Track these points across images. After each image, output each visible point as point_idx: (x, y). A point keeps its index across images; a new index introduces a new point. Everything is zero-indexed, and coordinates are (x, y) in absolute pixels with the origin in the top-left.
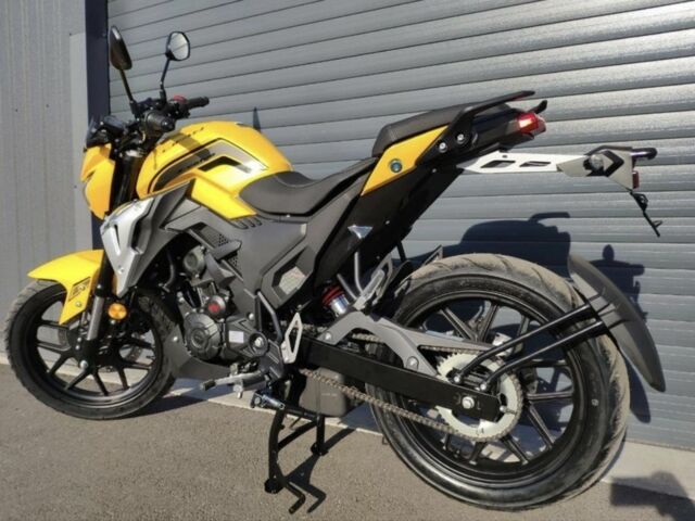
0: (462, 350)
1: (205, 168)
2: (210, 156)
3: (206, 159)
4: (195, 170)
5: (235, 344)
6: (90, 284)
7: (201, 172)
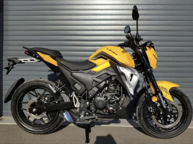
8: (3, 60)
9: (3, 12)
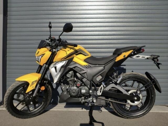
0: (133, 89)
1: (76, 55)
2: (78, 52)
3: (77, 53)
4: (74, 55)
5: (83, 93)
6: (37, 82)
7: (75, 56)
8: (7, 57)
9: (7, 17)
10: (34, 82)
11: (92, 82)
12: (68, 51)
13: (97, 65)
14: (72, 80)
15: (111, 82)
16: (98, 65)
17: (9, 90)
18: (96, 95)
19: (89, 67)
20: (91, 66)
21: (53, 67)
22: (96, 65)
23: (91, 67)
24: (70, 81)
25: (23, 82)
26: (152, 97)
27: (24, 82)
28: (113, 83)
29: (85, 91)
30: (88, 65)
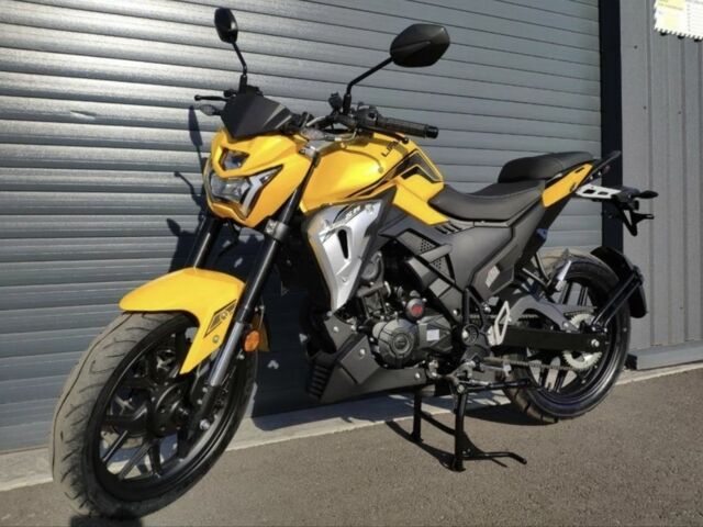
1: (405, 177)
2: (411, 165)
3: (408, 167)
4: (399, 178)
5: (431, 342)
7: (402, 180)
10: (223, 313)
11: (469, 294)
12: (383, 155)
13: (479, 220)
14: (377, 291)
15: (518, 291)
16: (487, 220)
17: (91, 372)
18: (483, 345)
19: (452, 231)
20: (464, 228)
21: (333, 232)
22: (477, 224)
23: (460, 230)
24: (368, 296)
25: (165, 318)
26: (622, 333)
27: (171, 317)
28: (524, 293)
29: (441, 334)
30: (449, 222)
